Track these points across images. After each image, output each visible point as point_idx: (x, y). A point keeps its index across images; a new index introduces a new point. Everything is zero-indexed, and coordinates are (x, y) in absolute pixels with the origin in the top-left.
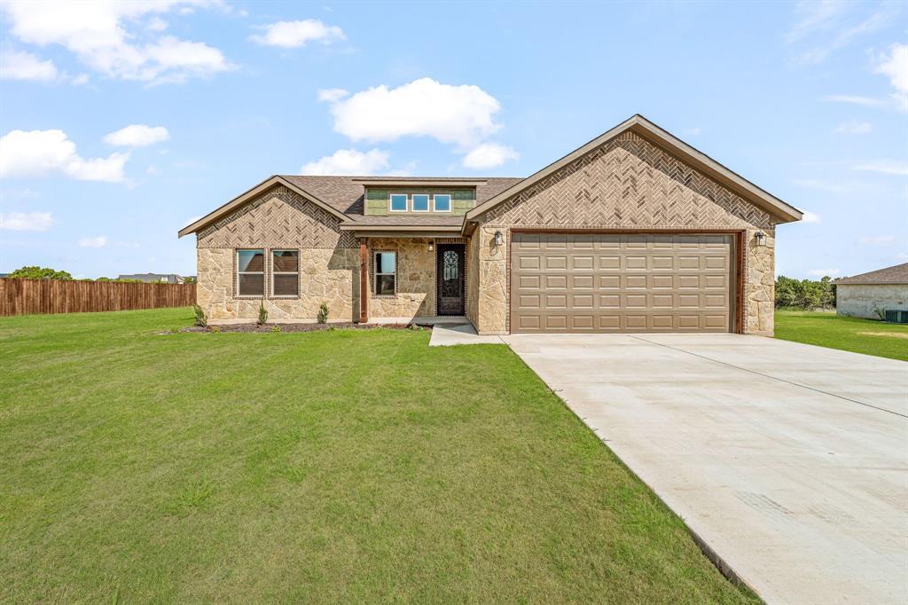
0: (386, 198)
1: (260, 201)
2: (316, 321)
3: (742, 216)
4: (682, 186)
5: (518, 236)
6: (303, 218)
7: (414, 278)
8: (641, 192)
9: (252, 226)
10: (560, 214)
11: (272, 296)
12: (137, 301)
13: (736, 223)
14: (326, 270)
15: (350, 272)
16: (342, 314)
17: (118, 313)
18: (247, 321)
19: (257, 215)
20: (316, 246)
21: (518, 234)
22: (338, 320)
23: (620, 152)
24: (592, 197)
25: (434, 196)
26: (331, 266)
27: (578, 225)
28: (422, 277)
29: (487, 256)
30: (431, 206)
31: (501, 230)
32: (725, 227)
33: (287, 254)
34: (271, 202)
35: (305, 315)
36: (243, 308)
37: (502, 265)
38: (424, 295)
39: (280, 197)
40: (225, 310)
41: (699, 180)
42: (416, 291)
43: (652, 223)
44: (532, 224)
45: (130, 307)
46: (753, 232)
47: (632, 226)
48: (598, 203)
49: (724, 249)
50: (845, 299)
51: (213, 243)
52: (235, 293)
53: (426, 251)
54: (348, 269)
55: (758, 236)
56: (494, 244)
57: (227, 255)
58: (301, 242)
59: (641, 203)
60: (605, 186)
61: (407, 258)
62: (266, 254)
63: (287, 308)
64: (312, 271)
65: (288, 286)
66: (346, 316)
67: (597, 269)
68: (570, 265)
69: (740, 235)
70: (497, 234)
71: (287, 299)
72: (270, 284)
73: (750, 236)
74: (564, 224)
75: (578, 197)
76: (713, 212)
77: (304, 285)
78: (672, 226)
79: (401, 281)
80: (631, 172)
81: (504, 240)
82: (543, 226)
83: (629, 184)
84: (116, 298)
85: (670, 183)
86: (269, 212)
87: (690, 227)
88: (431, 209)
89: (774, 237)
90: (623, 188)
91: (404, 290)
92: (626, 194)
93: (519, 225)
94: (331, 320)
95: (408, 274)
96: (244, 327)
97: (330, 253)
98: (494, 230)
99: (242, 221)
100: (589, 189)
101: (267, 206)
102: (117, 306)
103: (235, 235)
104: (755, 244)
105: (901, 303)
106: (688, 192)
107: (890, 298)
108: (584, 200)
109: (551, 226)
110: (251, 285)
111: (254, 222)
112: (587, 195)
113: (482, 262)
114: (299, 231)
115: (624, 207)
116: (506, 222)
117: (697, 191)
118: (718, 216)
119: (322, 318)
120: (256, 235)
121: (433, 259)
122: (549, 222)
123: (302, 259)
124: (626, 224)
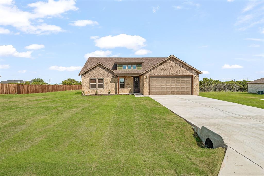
0: (122, 66)
1: (95, 68)
2: (108, 94)
3: (192, 73)
4: (181, 67)
5: (150, 77)
6: (105, 71)
7: (128, 84)
8: (173, 68)
9: (93, 73)
10: (159, 73)
11: (98, 88)
12: (44, 90)
13: (191, 74)
14: (110, 83)
15: (115, 83)
16: (113, 92)
17: (40, 93)
18: (93, 94)
19: (94, 71)
20: (107, 78)
21: (151, 77)
22: (112, 94)
23: (170, 61)
24: (164, 70)
25: (133, 66)
26: (111, 82)
27: (162, 75)
28: (130, 84)
29: (145, 81)
30: (132, 68)
31: (147, 76)
32: (190, 75)
33: (101, 79)
34: (97, 68)
35: (105, 93)
36: (92, 91)
37: (148, 82)
38: (131, 88)
39: (100, 67)
40: (88, 92)
41: (185, 66)
42: (129, 87)
43: (176, 74)
44: (153, 75)
45: (43, 92)
46: (194, 76)
47: (172, 75)
48: (166, 71)
49: (190, 79)
50: (250, 88)
51: (85, 77)
52: (90, 88)
53: (131, 78)
54: (115, 82)
55: (195, 77)
56: (146, 78)
57: (88, 80)
58: (104, 77)
59: (174, 71)
60: (167, 67)
61: (127, 80)
62: (97, 79)
63: (101, 91)
64: (107, 83)
65: (101, 86)
66: (114, 93)
67: (166, 83)
68: (161, 82)
69: (192, 76)
70: (147, 77)
71: (102, 89)
72: (97, 86)
73: (194, 77)
74: (159, 75)
75: (162, 70)
76: (187, 72)
77: (105, 86)
78: (179, 75)
79: (125, 85)
80: (172, 65)
81: (148, 78)
82: (155, 75)
83: (171, 67)
84: (40, 89)
85: (179, 67)
86: (97, 70)
87: (183, 75)
88: (132, 69)
89: (198, 77)
90: (170, 68)
91: (126, 87)
92: (171, 69)
93: (151, 75)
94: (111, 94)
95: (127, 83)
96: (92, 95)
97: (110, 79)
98: (146, 76)
99: (91, 72)
100: (164, 68)
101: (97, 69)
102: (40, 92)
103: (90, 75)
104: (195, 78)
105: (262, 89)
106: (182, 68)
107: (260, 87)
108: (163, 70)
109: (157, 75)
110: (93, 86)
111: (94, 72)
112: (164, 69)
113: (144, 82)
114: (104, 74)
115: (170, 71)
116: (148, 75)
117: (184, 68)
118: (188, 73)
119: (109, 93)
120: (94, 75)
121: (133, 80)
122: (156, 74)
123: (104, 81)
124: (171, 75)
